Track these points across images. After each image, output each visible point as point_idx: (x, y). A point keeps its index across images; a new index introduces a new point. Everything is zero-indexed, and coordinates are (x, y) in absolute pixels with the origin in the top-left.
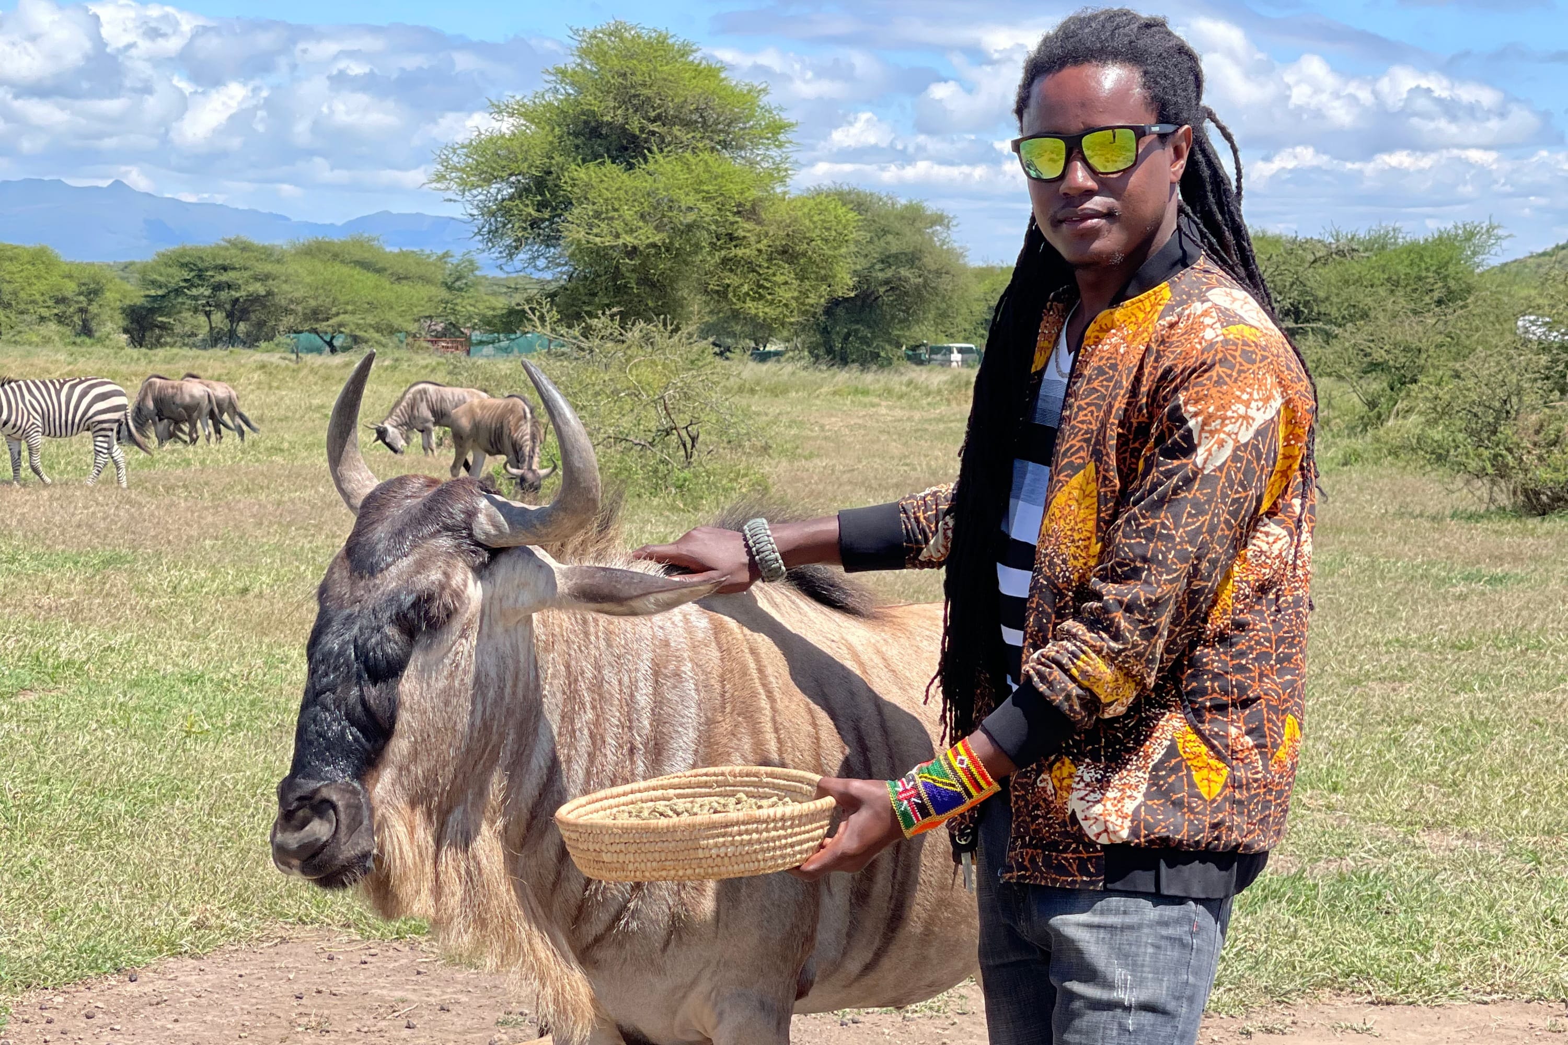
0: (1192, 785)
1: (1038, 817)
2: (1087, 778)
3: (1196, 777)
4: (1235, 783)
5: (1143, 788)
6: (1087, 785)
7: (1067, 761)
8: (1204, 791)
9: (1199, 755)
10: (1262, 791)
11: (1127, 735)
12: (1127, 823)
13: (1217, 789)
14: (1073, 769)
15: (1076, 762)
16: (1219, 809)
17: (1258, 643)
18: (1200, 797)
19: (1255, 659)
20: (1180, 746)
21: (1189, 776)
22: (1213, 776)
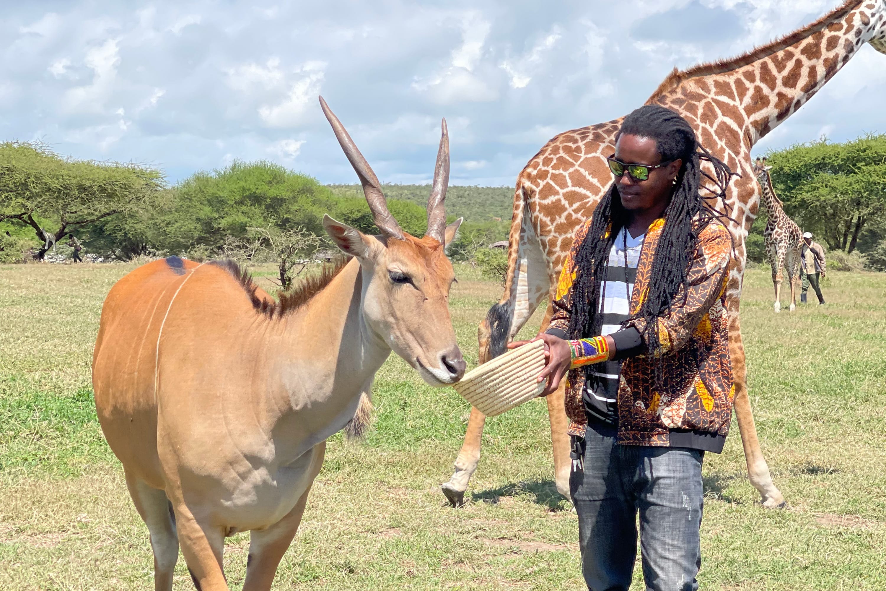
0: (702, 406)
1: (637, 418)
2: (665, 401)
3: (704, 402)
4: (716, 406)
5: (685, 405)
6: (665, 403)
7: (657, 393)
8: (706, 408)
9: (705, 394)
10: (726, 408)
11: (677, 384)
12: (681, 420)
13: (711, 407)
14: (659, 397)
15: (660, 394)
16: (713, 415)
17: (721, 350)
18: (705, 411)
19: (719, 356)
20: (697, 390)
21: (701, 402)
22: (709, 402)
